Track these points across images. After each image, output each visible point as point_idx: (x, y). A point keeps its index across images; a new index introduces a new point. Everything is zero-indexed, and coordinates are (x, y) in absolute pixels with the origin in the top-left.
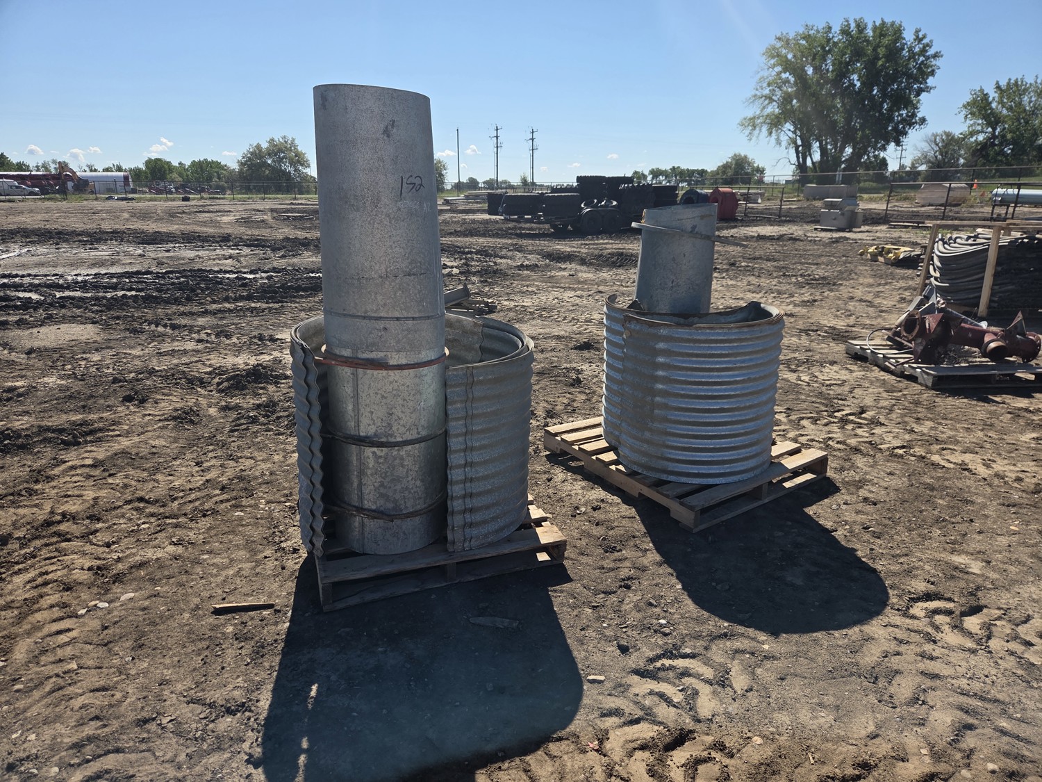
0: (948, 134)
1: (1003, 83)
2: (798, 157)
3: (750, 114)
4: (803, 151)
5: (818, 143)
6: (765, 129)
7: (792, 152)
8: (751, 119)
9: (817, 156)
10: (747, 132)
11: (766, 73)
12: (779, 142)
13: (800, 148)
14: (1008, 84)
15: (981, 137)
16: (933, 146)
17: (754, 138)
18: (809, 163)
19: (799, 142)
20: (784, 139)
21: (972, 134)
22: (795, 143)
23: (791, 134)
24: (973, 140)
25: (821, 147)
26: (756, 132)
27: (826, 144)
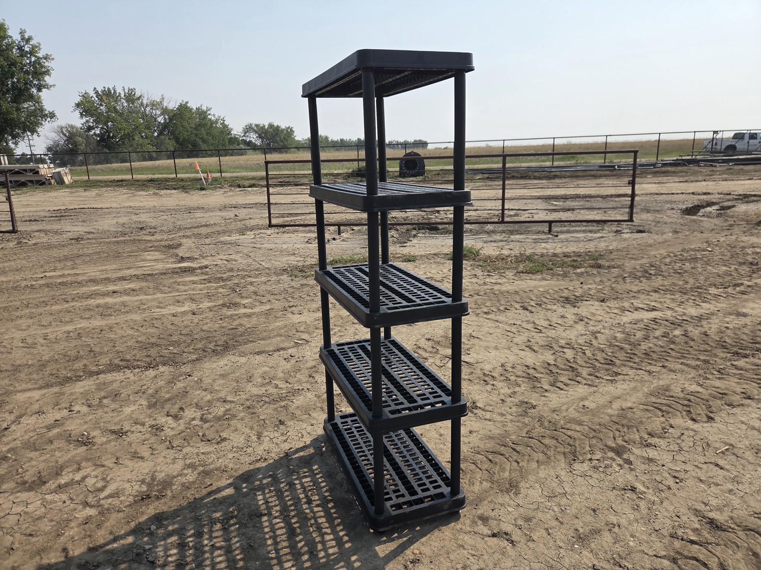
0: (72, 127)
1: (99, 90)
14: (104, 91)
15: (97, 132)
16: (62, 135)
21: (90, 128)
24: (92, 132)
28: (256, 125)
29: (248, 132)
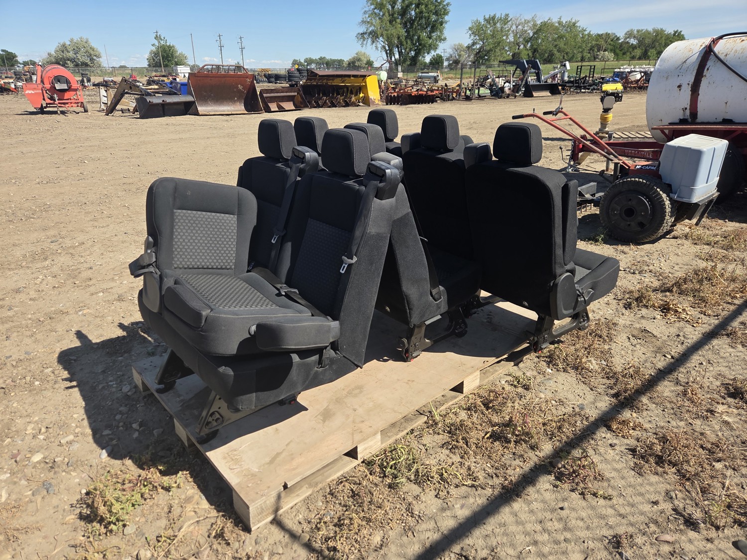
0: (460, 45)
1: (487, 17)
2: (387, 56)
3: (361, 32)
4: (390, 53)
5: (397, 49)
6: (370, 40)
7: (384, 53)
8: (362, 34)
9: (397, 56)
11: (367, 9)
12: (377, 48)
13: (388, 51)
14: (489, 18)
15: (478, 46)
16: (455, 51)
17: (364, 46)
18: (393, 59)
19: (387, 48)
20: (379, 46)
21: (474, 44)
22: (384, 47)
23: (383, 44)
24: (474, 47)
25: (398, 51)
26: (365, 42)
27: (401, 50)
28: (638, 31)
29: (628, 38)
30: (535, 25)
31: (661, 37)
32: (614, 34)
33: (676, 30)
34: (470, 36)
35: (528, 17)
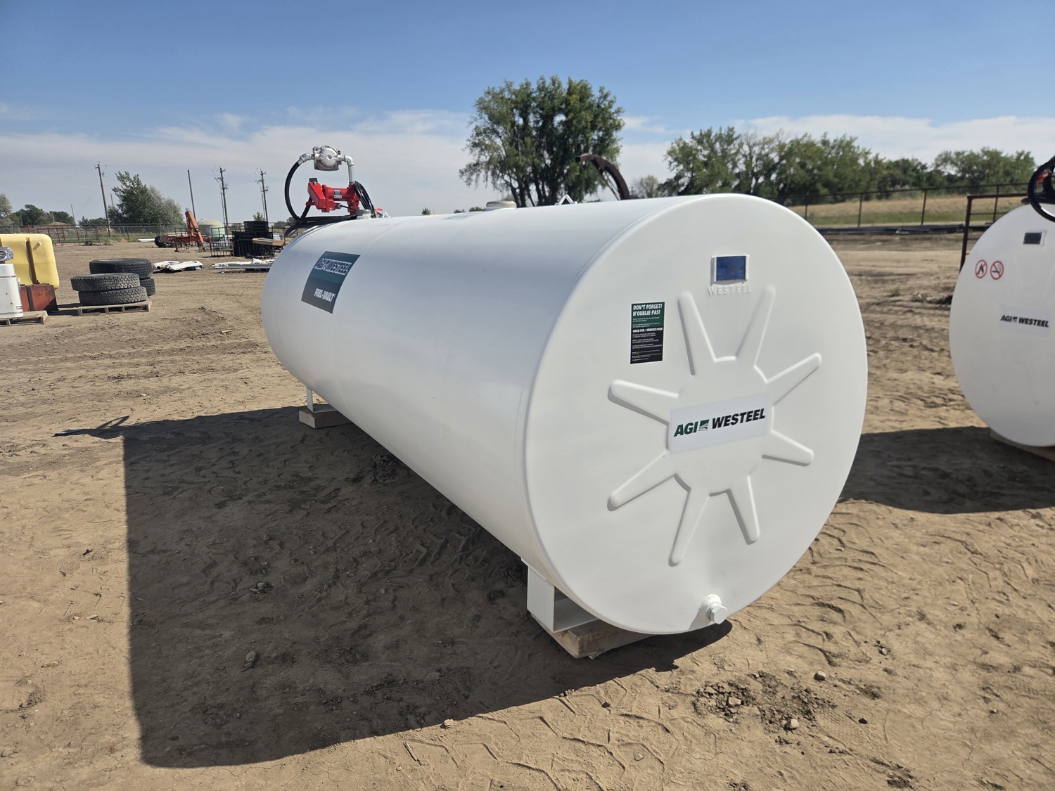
0: (653, 179)
1: (697, 133)
2: (517, 199)
5: (535, 188)
6: (483, 174)
7: (508, 194)
9: (535, 198)
10: (465, 178)
12: (495, 185)
13: (518, 191)
14: (701, 134)
15: (685, 181)
16: (642, 188)
17: (473, 183)
18: (528, 203)
19: (516, 185)
20: (501, 182)
21: (678, 177)
22: (511, 186)
23: (508, 179)
24: (678, 183)
25: (538, 190)
26: (474, 177)
27: (543, 187)
28: (958, 154)
29: (942, 164)
30: (782, 147)
31: (999, 162)
32: (917, 160)
33: (1020, 151)
34: (671, 163)
35: (769, 134)
